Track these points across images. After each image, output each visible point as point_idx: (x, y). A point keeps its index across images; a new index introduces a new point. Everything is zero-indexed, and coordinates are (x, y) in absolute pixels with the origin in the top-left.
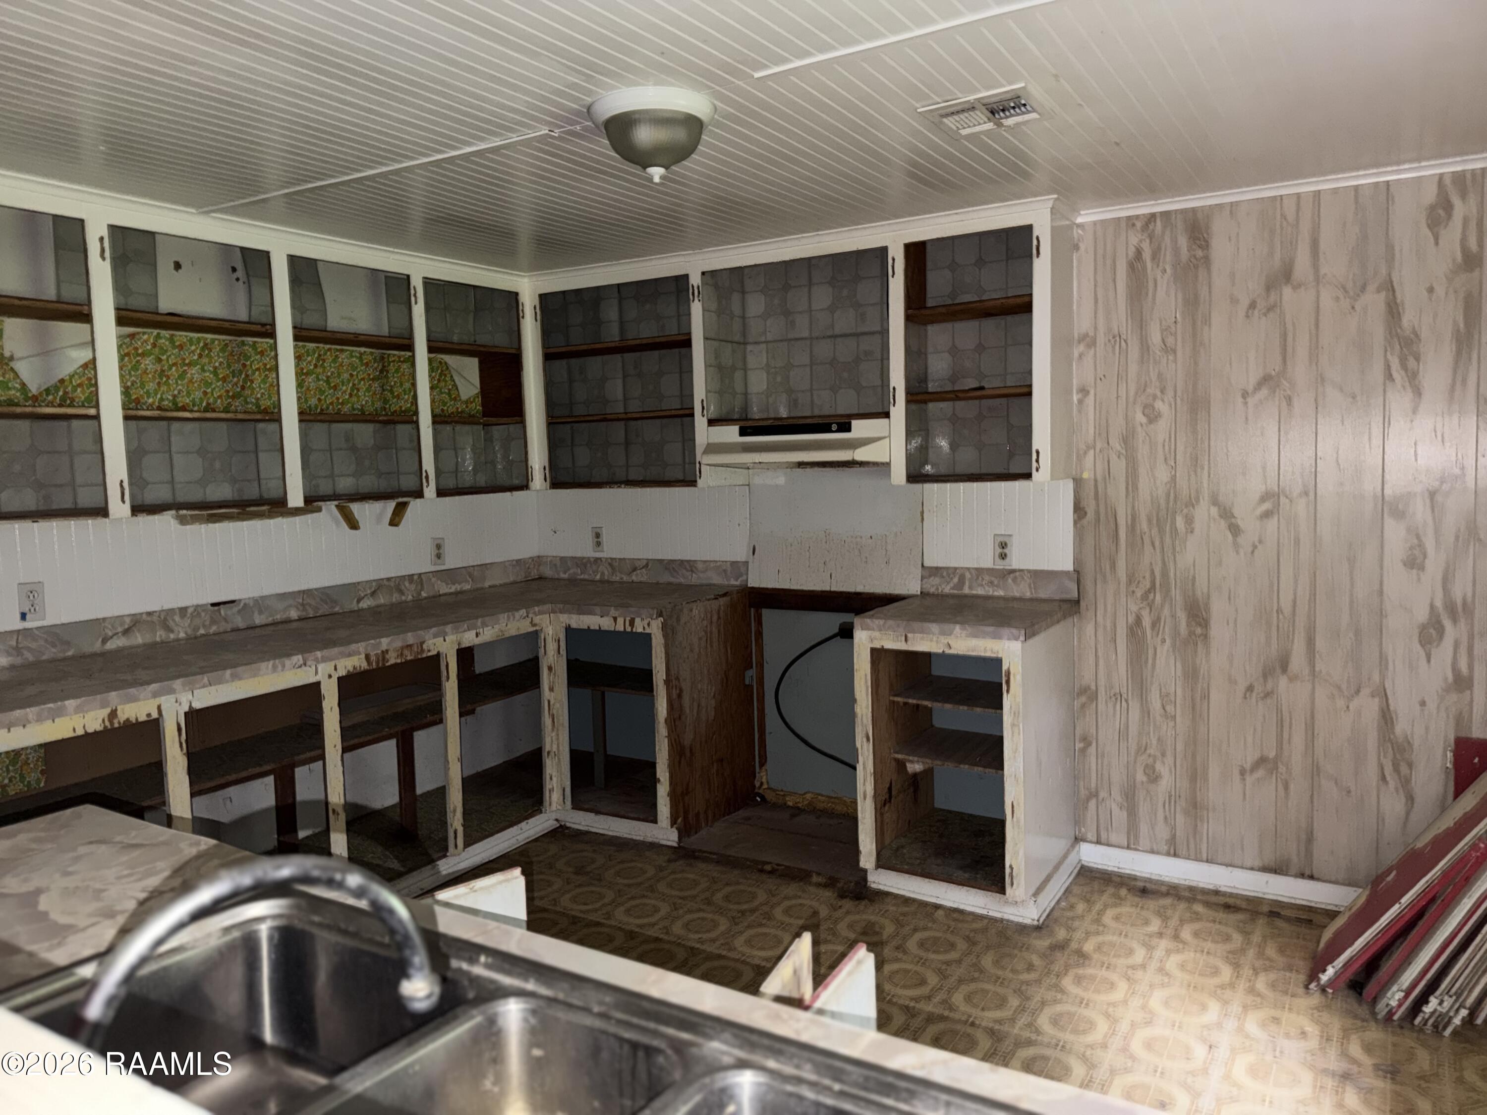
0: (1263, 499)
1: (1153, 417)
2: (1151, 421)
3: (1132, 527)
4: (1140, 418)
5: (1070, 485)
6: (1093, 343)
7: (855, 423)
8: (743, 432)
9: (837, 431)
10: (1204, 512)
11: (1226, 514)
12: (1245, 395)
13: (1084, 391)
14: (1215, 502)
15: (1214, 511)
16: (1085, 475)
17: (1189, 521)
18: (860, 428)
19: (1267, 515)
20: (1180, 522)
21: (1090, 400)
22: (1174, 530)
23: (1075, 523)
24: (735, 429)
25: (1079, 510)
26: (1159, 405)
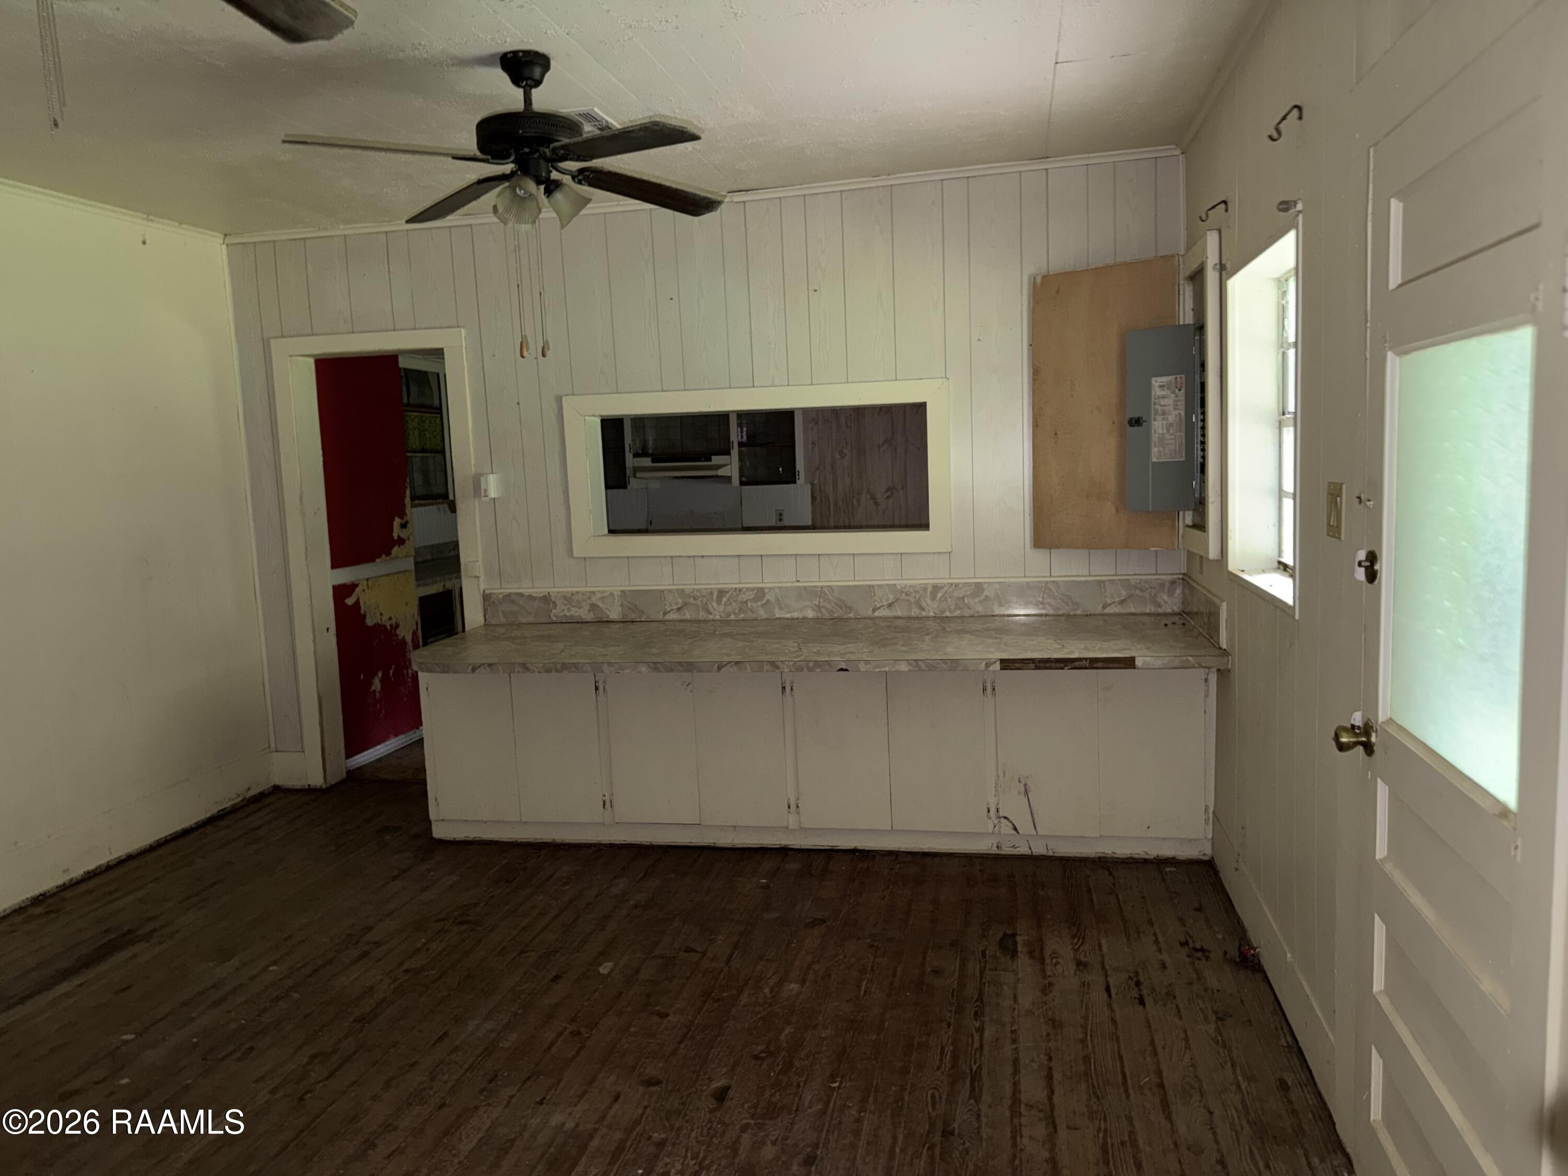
0: (887, 491)
1: (843, 456)
2: (843, 458)
3: (836, 505)
4: (838, 456)
5: (809, 486)
6: (817, 423)
7: (713, 458)
8: (653, 461)
9: (705, 461)
10: (864, 497)
11: (873, 498)
12: (879, 447)
13: (813, 443)
14: (868, 492)
15: (868, 496)
16: (816, 482)
17: (859, 500)
18: (716, 460)
19: (888, 497)
20: (855, 502)
21: (817, 448)
22: (853, 505)
23: (812, 503)
24: (649, 459)
25: (813, 498)
26: (845, 451)
